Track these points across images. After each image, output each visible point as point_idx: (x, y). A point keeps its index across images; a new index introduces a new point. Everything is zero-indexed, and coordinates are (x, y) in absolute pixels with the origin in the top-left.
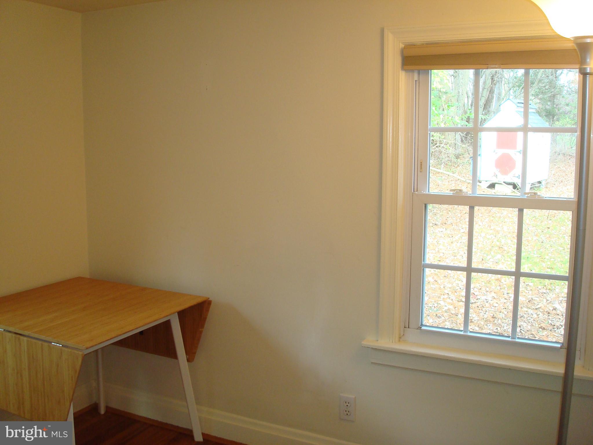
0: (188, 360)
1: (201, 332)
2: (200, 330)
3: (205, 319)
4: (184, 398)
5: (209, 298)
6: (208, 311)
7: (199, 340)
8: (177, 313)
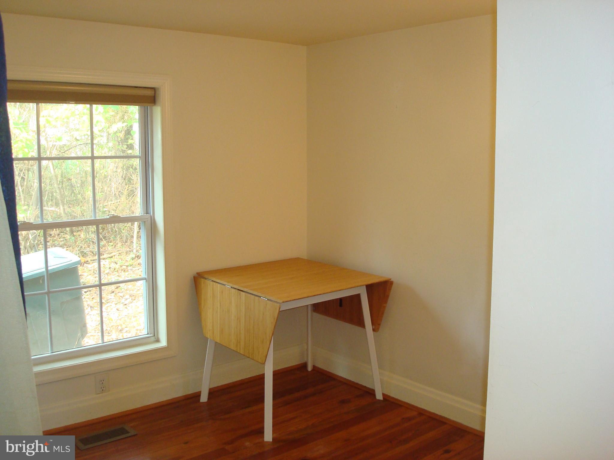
0: (374, 330)
1: (385, 307)
2: (384, 305)
3: (388, 296)
4: (369, 363)
5: (391, 279)
6: (390, 289)
7: (383, 313)
8: (365, 286)
